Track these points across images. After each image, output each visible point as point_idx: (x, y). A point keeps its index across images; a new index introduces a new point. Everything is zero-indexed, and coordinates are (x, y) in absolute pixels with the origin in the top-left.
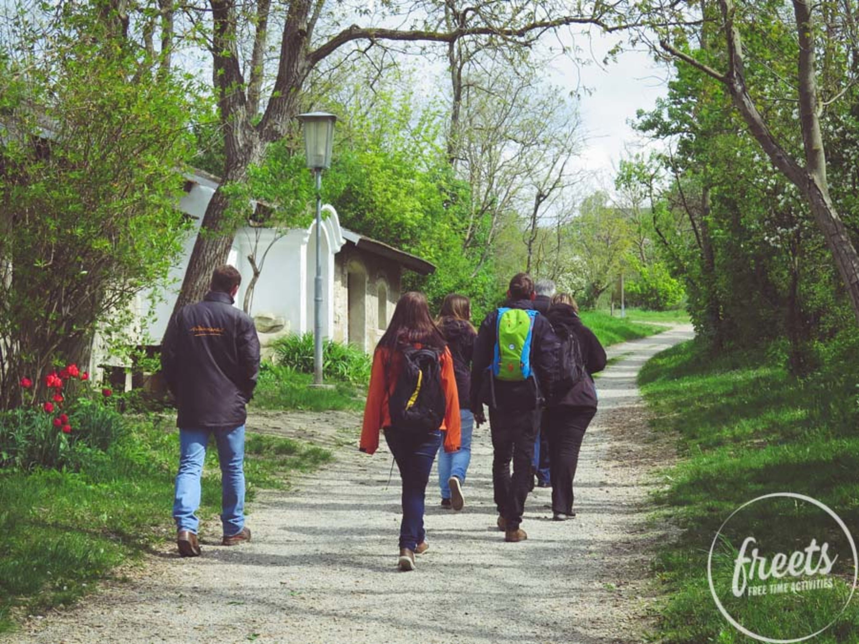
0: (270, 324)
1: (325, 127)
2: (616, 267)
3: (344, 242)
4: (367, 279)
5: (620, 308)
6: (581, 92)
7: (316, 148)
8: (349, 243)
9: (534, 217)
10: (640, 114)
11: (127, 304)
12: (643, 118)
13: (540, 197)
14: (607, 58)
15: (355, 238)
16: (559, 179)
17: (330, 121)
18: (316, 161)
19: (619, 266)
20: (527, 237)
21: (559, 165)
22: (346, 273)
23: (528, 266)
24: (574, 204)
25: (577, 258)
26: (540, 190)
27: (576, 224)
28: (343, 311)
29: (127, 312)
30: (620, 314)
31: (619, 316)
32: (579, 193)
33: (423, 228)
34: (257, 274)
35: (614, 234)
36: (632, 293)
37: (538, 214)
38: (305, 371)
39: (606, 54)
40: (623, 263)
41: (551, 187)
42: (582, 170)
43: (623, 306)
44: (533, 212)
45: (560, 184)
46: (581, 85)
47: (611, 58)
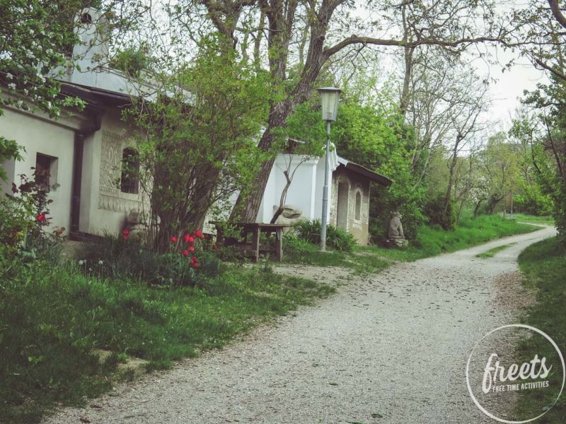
0: (292, 213)
1: (334, 96)
2: (508, 185)
3: (339, 164)
4: (350, 187)
5: (510, 213)
6: (490, 81)
7: (328, 108)
8: (342, 165)
9: (455, 150)
10: (526, 92)
11: (228, 198)
12: (527, 95)
13: (460, 137)
14: (504, 69)
15: (345, 162)
16: (473, 126)
17: (337, 93)
18: (328, 116)
19: (510, 185)
20: (450, 164)
21: (473, 117)
22: (337, 183)
23: (450, 183)
24: (482, 143)
25: (483, 178)
26: (460, 133)
27: (483, 154)
28: (335, 207)
29: (228, 202)
30: (509, 217)
31: (508, 218)
32: (486, 135)
33: (384, 156)
34: (289, 182)
35: (508, 162)
36: (518, 203)
37: (458, 148)
38: (314, 242)
39: (504, 66)
40: (513, 182)
41: (467, 131)
42: (488, 121)
43: (512, 211)
44: (454, 147)
45: (473, 129)
46: (490, 77)
47: (507, 68)
